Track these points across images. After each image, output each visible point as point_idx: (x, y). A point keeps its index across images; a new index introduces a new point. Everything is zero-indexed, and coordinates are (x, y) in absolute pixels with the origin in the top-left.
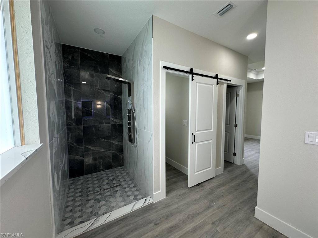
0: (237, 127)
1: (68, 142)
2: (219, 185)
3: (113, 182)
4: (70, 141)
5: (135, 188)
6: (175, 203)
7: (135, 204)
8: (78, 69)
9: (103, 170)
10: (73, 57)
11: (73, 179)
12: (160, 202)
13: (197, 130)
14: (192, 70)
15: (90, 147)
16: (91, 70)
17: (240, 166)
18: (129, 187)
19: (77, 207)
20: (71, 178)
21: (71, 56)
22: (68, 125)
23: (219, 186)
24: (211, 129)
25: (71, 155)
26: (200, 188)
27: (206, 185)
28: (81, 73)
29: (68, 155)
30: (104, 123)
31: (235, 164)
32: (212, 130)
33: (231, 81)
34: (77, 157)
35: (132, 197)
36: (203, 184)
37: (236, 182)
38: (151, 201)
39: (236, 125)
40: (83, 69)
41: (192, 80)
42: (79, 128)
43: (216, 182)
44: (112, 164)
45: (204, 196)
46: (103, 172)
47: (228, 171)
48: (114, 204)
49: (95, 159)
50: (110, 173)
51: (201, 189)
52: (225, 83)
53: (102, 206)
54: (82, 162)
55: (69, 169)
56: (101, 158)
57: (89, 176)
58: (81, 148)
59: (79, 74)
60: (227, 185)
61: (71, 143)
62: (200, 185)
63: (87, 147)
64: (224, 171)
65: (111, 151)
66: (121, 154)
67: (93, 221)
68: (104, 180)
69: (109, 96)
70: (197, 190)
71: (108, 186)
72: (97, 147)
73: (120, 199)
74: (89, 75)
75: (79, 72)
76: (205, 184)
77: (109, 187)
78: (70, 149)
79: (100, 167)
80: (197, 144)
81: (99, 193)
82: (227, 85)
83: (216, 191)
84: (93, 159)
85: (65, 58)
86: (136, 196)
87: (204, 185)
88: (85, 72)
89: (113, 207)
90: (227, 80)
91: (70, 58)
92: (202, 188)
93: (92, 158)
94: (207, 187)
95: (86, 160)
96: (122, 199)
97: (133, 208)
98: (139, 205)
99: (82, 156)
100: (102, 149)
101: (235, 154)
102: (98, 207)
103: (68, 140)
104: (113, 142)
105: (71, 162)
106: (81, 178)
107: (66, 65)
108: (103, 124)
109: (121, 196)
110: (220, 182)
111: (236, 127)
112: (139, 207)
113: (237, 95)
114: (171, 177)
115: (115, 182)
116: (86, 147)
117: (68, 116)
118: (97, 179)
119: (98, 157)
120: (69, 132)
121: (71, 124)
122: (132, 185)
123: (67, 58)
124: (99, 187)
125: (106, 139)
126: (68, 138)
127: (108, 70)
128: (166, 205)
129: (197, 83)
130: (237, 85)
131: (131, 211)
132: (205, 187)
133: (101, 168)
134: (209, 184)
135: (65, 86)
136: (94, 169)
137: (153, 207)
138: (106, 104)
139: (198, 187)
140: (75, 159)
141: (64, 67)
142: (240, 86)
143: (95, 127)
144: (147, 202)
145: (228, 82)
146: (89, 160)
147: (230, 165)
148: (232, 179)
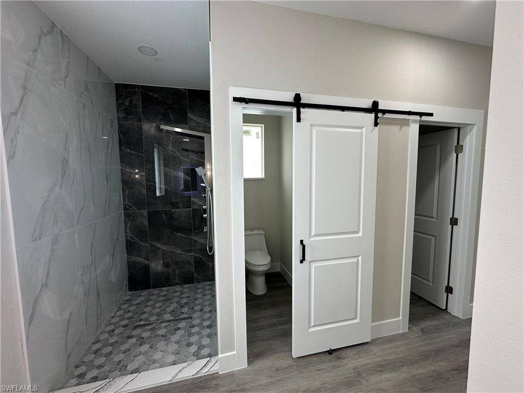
0: (457, 225)
1: (126, 236)
2: (383, 363)
3: (183, 310)
4: (129, 235)
5: (209, 330)
6: (259, 385)
7: (183, 368)
8: (139, 120)
9: (180, 284)
10: (131, 102)
11: (133, 292)
12: (231, 375)
13: (313, 233)
14: (298, 97)
15: (158, 245)
16: (159, 119)
17: (464, 320)
18: (200, 325)
19: (108, 346)
20: (131, 291)
21: (128, 101)
22: (125, 209)
23: (381, 368)
24: (357, 232)
25: (131, 255)
26: (330, 361)
27: (348, 357)
28: (143, 127)
29: (126, 255)
30: (181, 206)
31: (450, 314)
32: (360, 234)
33: (431, 115)
34: (139, 259)
35: (193, 349)
36: (343, 353)
37: (433, 368)
38: (216, 368)
39: (454, 222)
40: (146, 120)
41: (299, 120)
42: (142, 215)
43: (378, 354)
44: (195, 275)
45: (330, 387)
46: (178, 288)
47: (422, 330)
48: (157, 356)
49: (166, 265)
50: (188, 290)
51: (331, 364)
52: (414, 121)
53: (140, 354)
54: (146, 268)
55: (128, 276)
56: (176, 263)
57: (156, 291)
58: (145, 246)
59: (140, 128)
60: (405, 369)
61: (131, 237)
62: (334, 355)
63: (155, 244)
64: (409, 329)
65: (192, 254)
66: (210, 260)
67: (104, 384)
68: (172, 303)
69: (189, 160)
70: (323, 366)
71: (172, 316)
72: (169, 245)
73: (173, 347)
74: (156, 127)
75: (141, 125)
76: (349, 353)
77: (172, 318)
78: (130, 246)
79: (175, 279)
80: (313, 265)
81: (152, 326)
82: (420, 125)
83: (367, 380)
84: (163, 264)
85: (119, 105)
86: (201, 347)
87: (343, 356)
88: (150, 124)
89: (154, 362)
90: (421, 114)
91: (128, 104)
92: (337, 363)
93: (162, 262)
94: (351, 363)
95: (153, 266)
96: (176, 348)
97: (177, 374)
98: (190, 370)
99: (147, 259)
100: (178, 249)
101: (449, 290)
102: (133, 355)
103: (126, 232)
104: (196, 238)
105: (131, 266)
106: (145, 293)
107: (121, 116)
108: (179, 208)
109: (177, 342)
110: (387, 357)
111: (454, 226)
112: (189, 377)
113: (459, 149)
114: (284, 319)
115: (185, 310)
116: (153, 245)
117: (125, 194)
118: (163, 298)
119: (170, 263)
120: (127, 219)
121: (131, 207)
122: (207, 323)
123: (123, 104)
124: (159, 315)
125: (184, 234)
126: (126, 230)
127: (187, 116)
128: (239, 385)
129: (312, 125)
130: (459, 124)
131: (171, 380)
132: (344, 362)
133: (177, 280)
134: (357, 357)
135: (120, 149)
136: (164, 281)
137: (214, 382)
138: (183, 174)
139: (328, 357)
140: (137, 262)
141: (119, 119)
142: (468, 125)
143: (166, 213)
144: (206, 370)
145: (424, 118)
146: (157, 266)
147: (433, 315)
148: (425, 357)
